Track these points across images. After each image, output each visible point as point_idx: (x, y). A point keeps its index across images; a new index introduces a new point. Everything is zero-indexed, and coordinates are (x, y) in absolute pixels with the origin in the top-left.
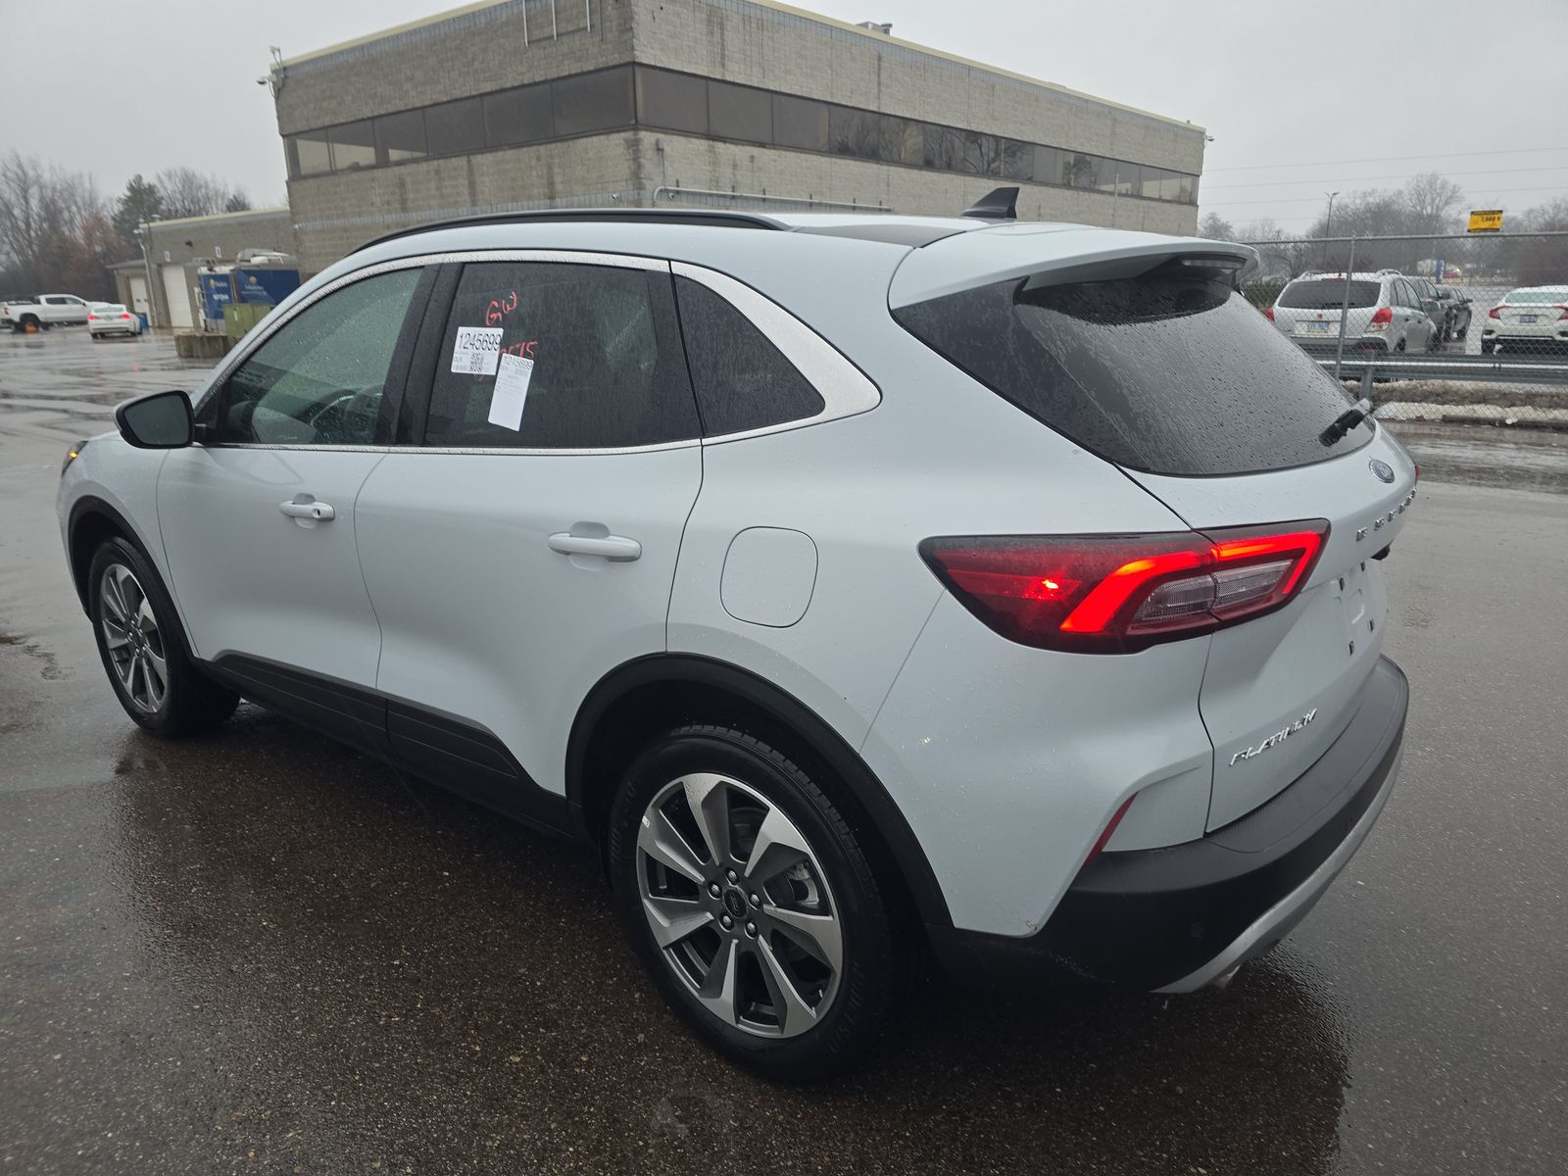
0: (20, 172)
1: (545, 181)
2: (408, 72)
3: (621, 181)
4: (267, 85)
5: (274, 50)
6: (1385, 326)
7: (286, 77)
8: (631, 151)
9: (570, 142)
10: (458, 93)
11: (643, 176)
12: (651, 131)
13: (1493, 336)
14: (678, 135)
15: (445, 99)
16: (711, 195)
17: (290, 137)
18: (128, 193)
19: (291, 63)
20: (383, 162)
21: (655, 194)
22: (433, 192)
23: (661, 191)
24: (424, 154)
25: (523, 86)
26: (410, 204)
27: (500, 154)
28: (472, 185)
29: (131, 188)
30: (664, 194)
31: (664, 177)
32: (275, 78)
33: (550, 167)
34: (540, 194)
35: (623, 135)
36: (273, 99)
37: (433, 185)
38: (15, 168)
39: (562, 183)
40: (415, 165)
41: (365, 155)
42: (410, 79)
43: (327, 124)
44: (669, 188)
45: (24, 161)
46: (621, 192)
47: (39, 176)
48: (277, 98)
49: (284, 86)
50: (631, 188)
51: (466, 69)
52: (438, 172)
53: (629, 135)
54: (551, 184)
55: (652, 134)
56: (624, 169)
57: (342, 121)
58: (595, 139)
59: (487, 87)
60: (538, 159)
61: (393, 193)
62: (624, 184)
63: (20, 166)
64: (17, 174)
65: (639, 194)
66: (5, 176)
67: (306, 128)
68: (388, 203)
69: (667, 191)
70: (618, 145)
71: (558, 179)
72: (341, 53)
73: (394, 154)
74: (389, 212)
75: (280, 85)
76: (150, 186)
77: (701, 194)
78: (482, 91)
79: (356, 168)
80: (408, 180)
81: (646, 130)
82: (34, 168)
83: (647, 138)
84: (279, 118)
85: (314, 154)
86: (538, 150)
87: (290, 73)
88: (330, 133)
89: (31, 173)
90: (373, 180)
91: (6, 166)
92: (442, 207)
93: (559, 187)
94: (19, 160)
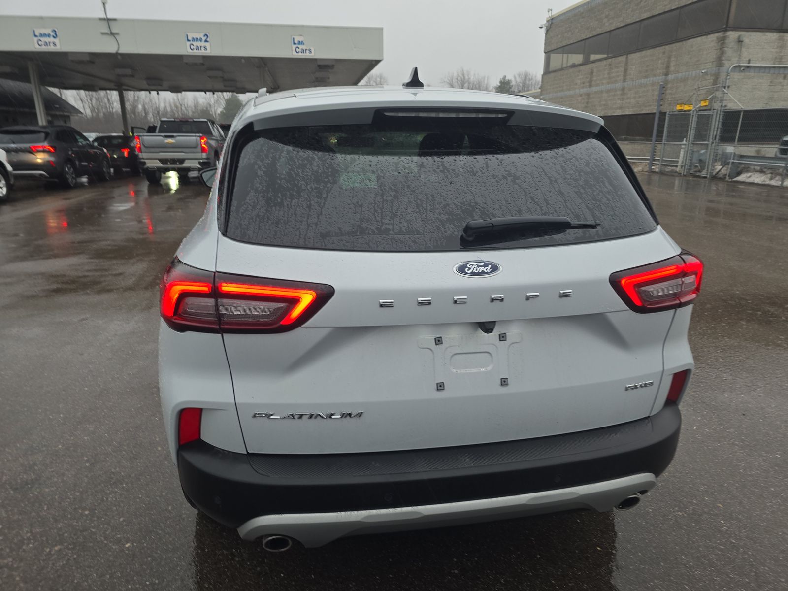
0: (463, 77)
1: (665, 65)
2: (607, 13)
3: (710, 62)
4: (543, 29)
5: (550, 10)
7: (552, 23)
8: (720, 43)
9: (684, 42)
10: (629, 21)
11: (724, 59)
12: (736, 31)
14: (757, 31)
15: (621, 25)
16: (774, 67)
17: (548, 53)
18: (499, 84)
19: (556, 16)
20: (586, 62)
21: (731, 68)
22: (606, 76)
23: (735, 66)
24: (605, 56)
25: (665, 13)
26: (593, 83)
27: (644, 53)
28: (626, 71)
29: (501, 82)
30: (738, 69)
31: (739, 58)
32: (547, 25)
33: (669, 57)
34: (660, 73)
35: (716, 35)
36: (544, 35)
37: (606, 72)
38: (461, 76)
39: (674, 66)
40: (600, 62)
41: (578, 58)
42: (607, 17)
43: (564, 45)
44: (741, 64)
45: (465, 72)
46: (708, 68)
47: (469, 79)
48: (546, 34)
49: (550, 28)
50: (714, 66)
51: (636, 7)
52: (610, 65)
53: (720, 34)
54: (668, 67)
55: (737, 32)
56: (713, 55)
57: (572, 42)
58: (699, 39)
59: (645, 16)
60: (664, 53)
61: (587, 78)
62: (710, 64)
63: (463, 75)
64: (461, 78)
65: (719, 70)
66: (457, 79)
67: (555, 48)
68: (584, 83)
69: (740, 67)
70: (712, 41)
71: (672, 64)
72: (578, 7)
73: (593, 57)
74: (583, 87)
75: (548, 28)
76: (508, 80)
77: (765, 67)
78: (642, 18)
79: (574, 66)
80: (595, 70)
81: (732, 30)
82: (468, 76)
83: (732, 35)
84: (545, 44)
85: (557, 60)
86: (665, 49)
87: (554, 21)
88: (565, 49)
89: (467, 77)
90: (579, 71)
91: (458, 75)
92: (608, 83)
93: (672, 68)
94: (463, 72)
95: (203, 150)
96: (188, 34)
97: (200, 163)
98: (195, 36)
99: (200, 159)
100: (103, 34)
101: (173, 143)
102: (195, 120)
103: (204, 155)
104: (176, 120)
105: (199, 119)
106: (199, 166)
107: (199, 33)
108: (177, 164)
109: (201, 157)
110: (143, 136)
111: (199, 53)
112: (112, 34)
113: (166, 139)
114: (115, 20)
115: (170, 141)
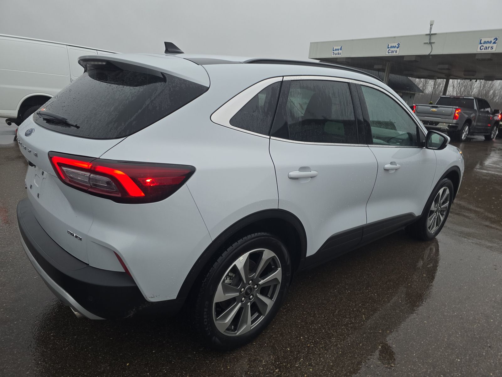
95: (455, 117)
96: (482, 39)
97: (449, 126)
98: (486, 40)
99: (450, 123)
100: (425, 43)
101: (436, 111)
102: (464, 97)
103: (455, 121)
104: (451, 97)
105: (468, 97)
106: (447, 128)
107: (491, 37)
108: (433, 125)
109: (451, 122)
110: (419, 105)
111: (486, 51)
112: (431, 43)
113: (432, 108)
114: (435, 34)
115: (434, 109)
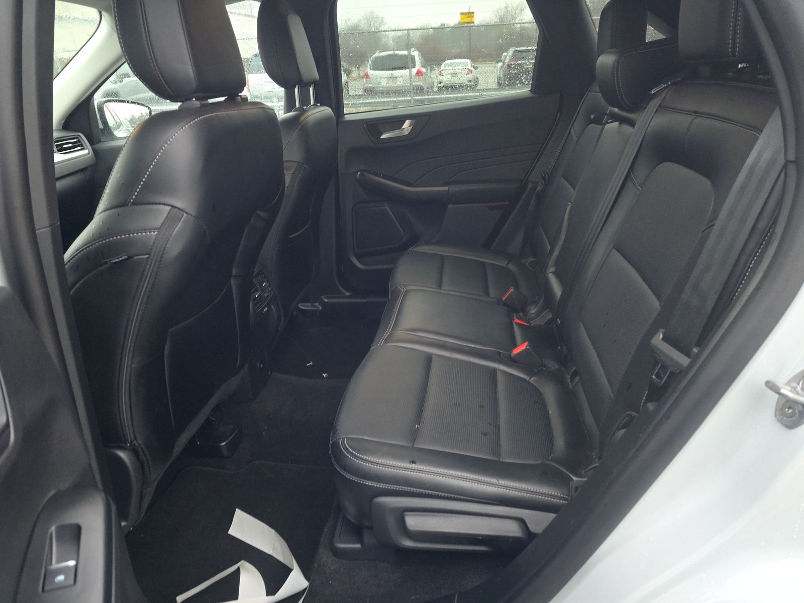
6: (421, 78)
13: (442, 85)
